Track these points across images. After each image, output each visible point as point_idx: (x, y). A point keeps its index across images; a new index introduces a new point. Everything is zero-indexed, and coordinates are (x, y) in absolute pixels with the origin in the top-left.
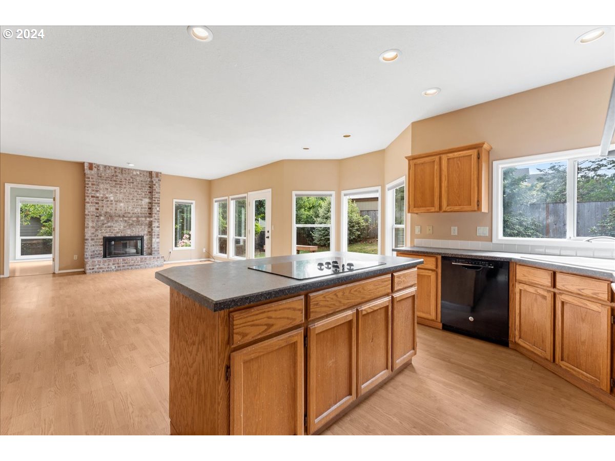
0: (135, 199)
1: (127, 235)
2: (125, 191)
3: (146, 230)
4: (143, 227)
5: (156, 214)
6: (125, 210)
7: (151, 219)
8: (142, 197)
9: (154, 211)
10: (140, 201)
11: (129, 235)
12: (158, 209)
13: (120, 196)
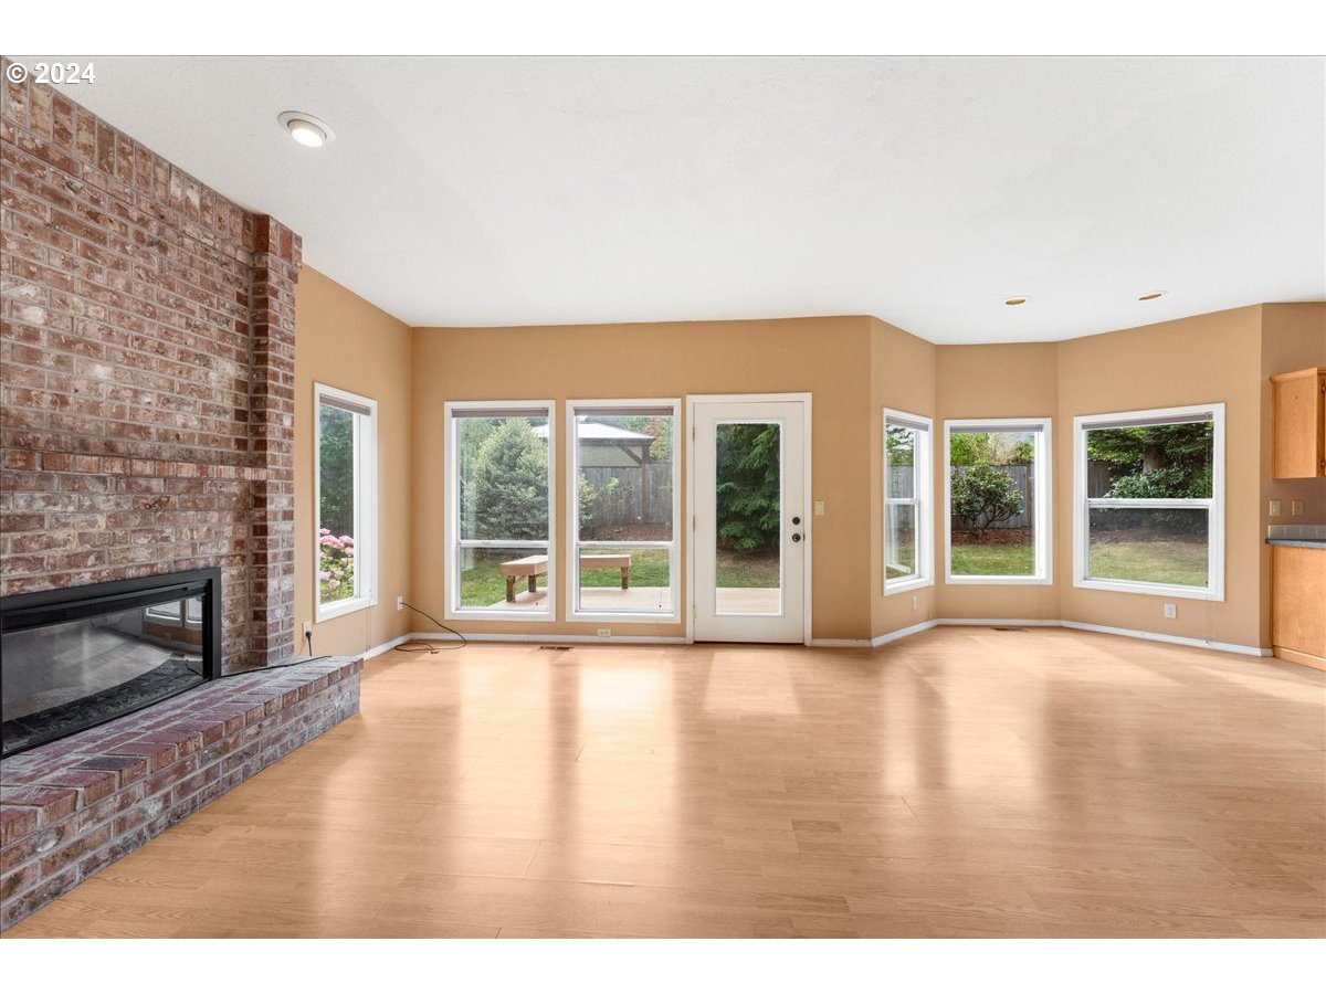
0: (173, 348)
1: (131, 573)
2: (120, 284)
3: (228, 531)
4: (214, 517)
5: (280, 445)
6: (120, 413)
7: (262, 475)
8: (210, 346)
9: (273, 433)
10: (200, 370)
11: (144, 572)
12: (287, 422)
13: (90, 316)
